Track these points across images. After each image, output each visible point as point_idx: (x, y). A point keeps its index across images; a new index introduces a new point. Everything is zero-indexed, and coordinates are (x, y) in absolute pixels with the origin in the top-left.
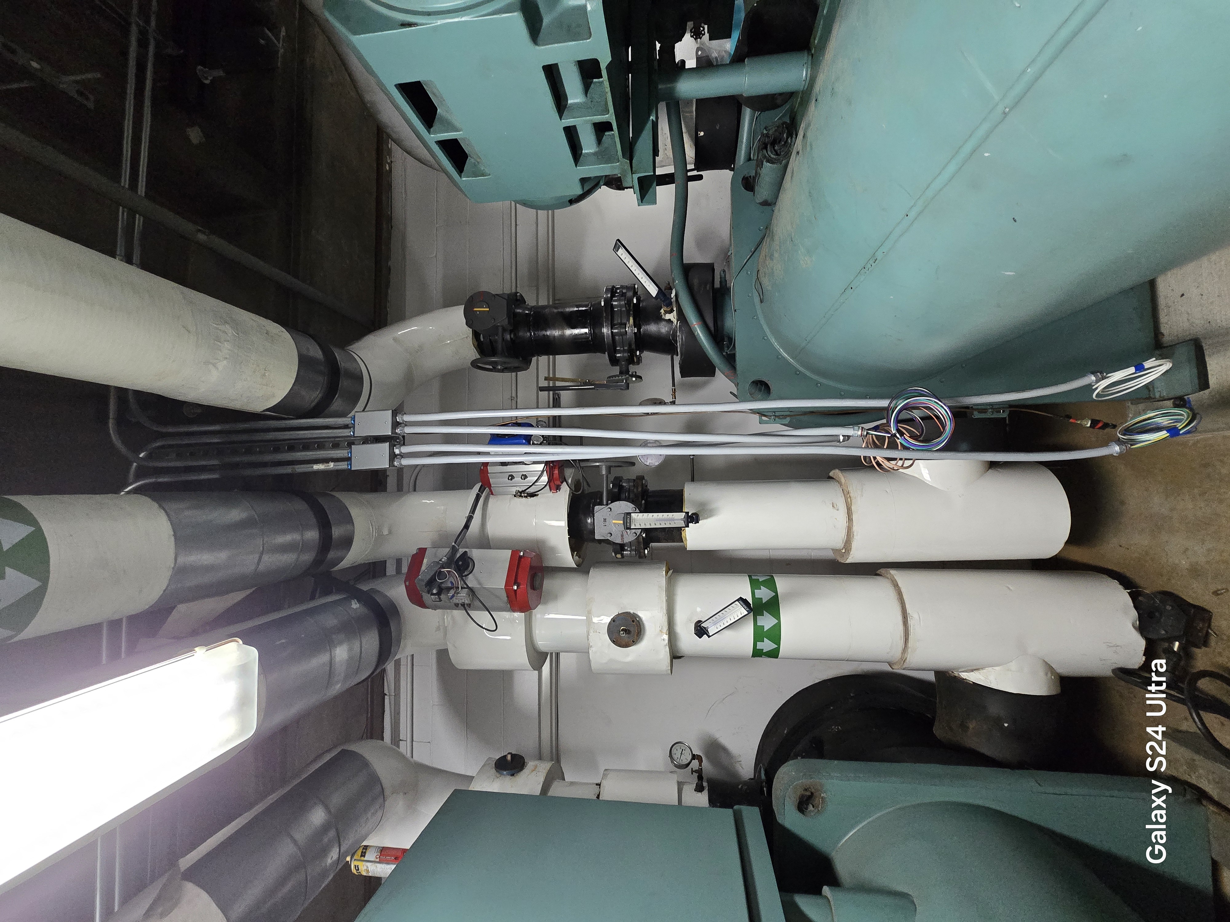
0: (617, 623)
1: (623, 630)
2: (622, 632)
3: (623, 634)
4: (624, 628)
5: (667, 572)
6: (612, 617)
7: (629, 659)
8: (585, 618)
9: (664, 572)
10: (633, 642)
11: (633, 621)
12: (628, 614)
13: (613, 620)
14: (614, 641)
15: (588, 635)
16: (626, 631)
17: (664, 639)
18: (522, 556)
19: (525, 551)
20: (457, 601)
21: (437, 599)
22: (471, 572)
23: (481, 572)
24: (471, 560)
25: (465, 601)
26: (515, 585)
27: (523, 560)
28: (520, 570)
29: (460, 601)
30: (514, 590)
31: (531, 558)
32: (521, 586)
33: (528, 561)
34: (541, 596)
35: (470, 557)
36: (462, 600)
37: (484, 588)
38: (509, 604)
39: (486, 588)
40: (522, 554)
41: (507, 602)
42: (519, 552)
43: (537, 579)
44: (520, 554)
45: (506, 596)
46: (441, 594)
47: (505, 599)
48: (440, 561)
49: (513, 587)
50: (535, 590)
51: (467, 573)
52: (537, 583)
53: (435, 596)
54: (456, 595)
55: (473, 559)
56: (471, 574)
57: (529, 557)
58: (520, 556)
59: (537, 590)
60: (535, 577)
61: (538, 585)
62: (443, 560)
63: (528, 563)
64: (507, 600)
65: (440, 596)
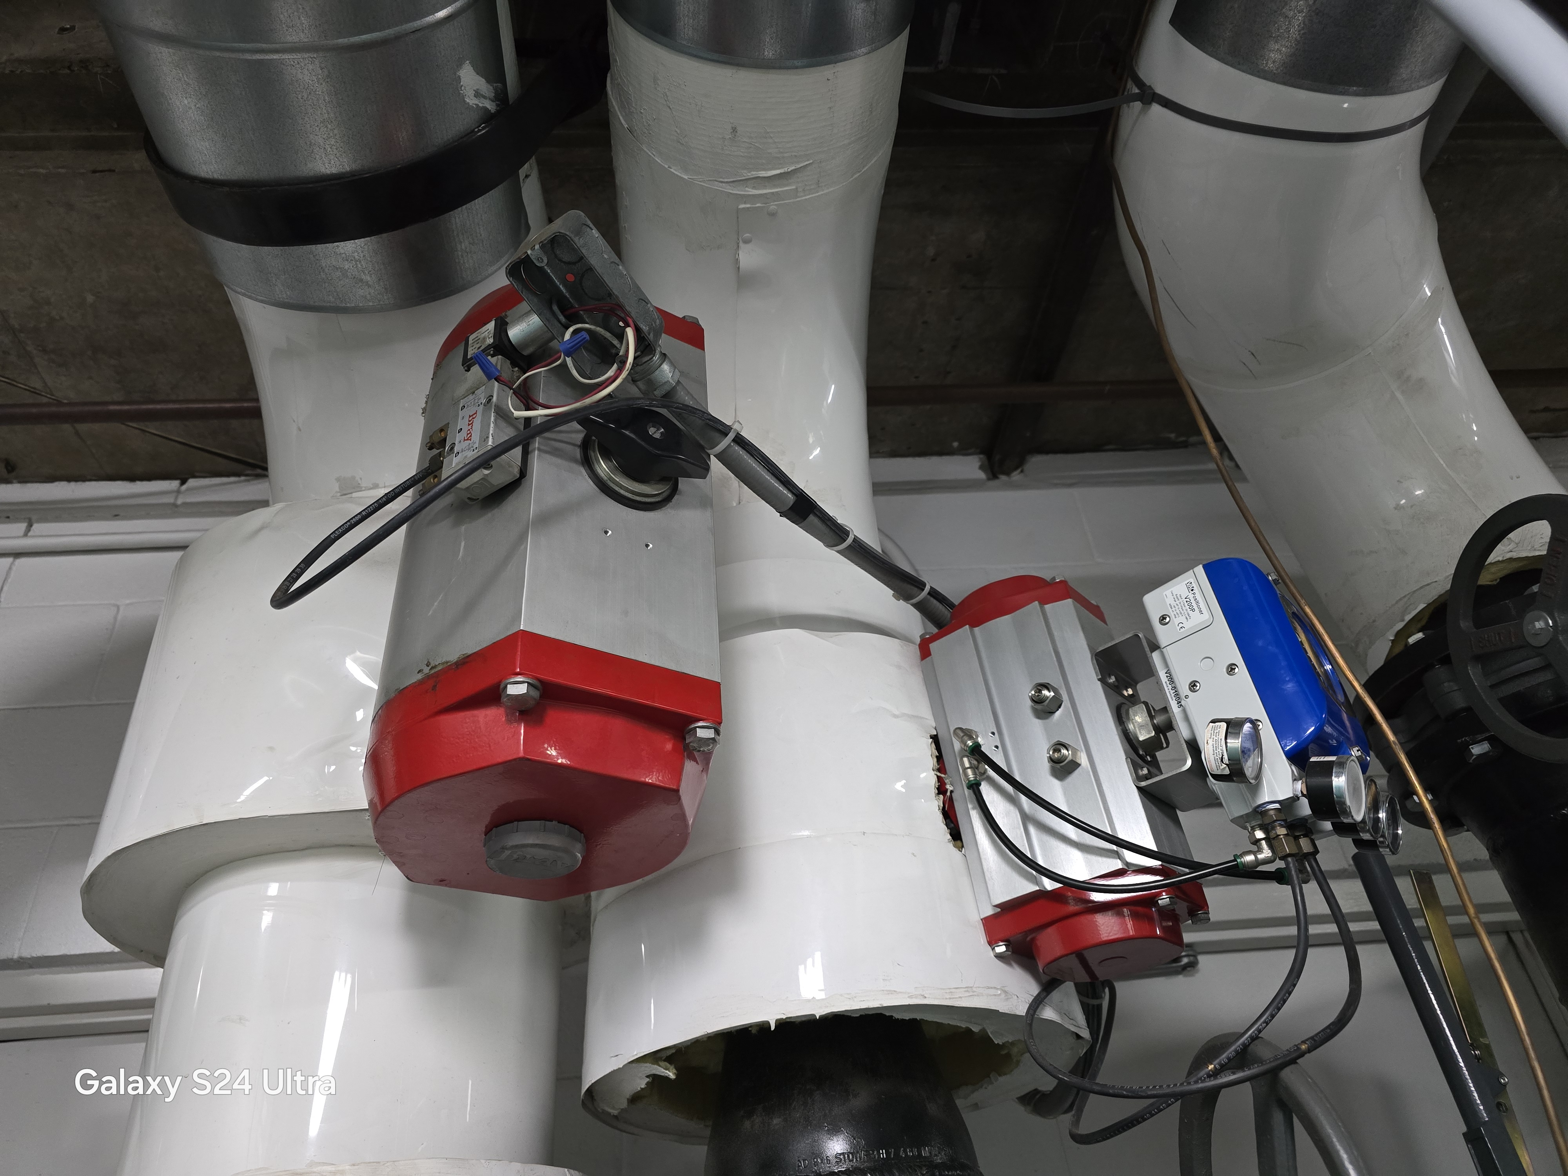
18: (687, 737)
19: (707, 757)
20: (462, 423)
21: (478, 346)
22: (604, 488)
23: (606, 532)
24: (665, 495)
25: (458, 453)
26: (531, 688)
27: (669, 746)
28: (618, 725)
29: (458, 434)
30: (502, 686)
31: (677, 791)
32: (522, 731)
33: (662, 771)
34: (446, 885)
35: (676, 497)
36: (465, 440)
37: (522, 538)
38: (420, 676)
39: (522, 547)
40: (701, 733)
41: (432, 664)
42: (714, 722)
43: (555, 841)
44: (700, 724)
45: (470, 652)
46: (500, 357)
47: (453, 652)
48: (664, 356)
49: (519, 678)
50: (485, 835)
51: (603, 467)
52: (530, 841)
53: (492, 335)
54: (493, 407)
55: (668, 506)
56: (595, 486)
57: (679, 780)
58: (693, 726)
59: (484, 846)
60: (565, 824)
61: (514, 844)
62: (666, 367)
63: (650, 772)
64: (447, 662)
65: (492, 352)
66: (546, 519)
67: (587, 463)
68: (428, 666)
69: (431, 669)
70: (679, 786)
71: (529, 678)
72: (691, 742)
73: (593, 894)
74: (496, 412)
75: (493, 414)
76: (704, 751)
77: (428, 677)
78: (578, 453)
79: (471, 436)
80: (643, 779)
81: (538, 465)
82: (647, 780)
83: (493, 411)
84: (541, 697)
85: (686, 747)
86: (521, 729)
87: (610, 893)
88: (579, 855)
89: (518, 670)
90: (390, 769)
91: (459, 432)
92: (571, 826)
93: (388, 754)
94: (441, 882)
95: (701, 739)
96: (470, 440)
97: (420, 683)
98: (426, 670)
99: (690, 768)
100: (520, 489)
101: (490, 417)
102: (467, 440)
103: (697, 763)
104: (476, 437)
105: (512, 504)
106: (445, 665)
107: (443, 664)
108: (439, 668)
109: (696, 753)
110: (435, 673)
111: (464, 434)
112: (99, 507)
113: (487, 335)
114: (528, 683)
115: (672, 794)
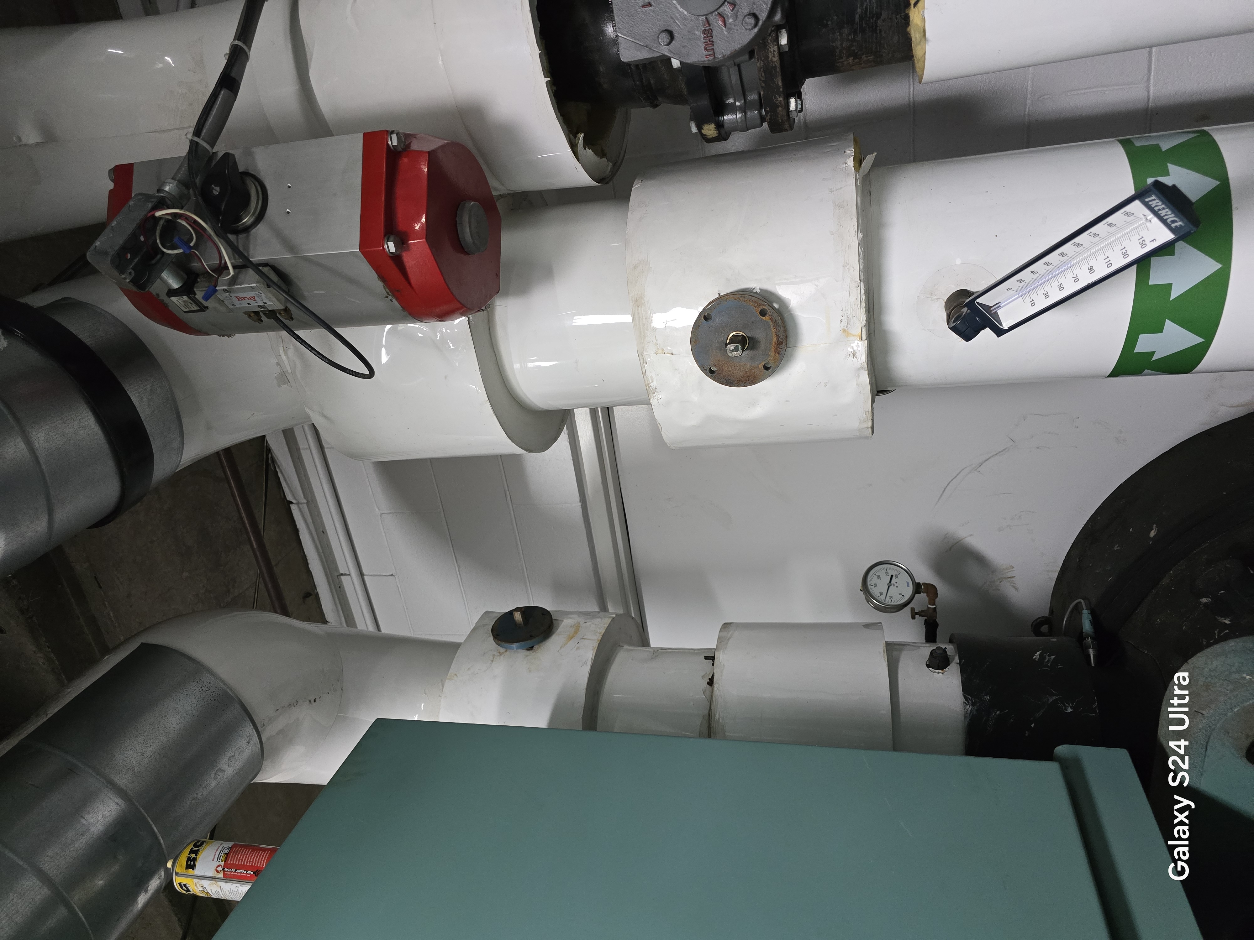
0: (717, 321)
1: (734, 340)
2: (731, 347)
3: (736, 350)
4: (739, 333)
5: (859, 162)
6: (701, 309)
7: (757, 412)
8: (628, 319)
9: (851, 162)
10: (767, 368)
11: (763, 313)
12: (745, 295)
13: (705, 317)
14: (712, 372)
15: (643, 362)
16: (741, 341)
17: (854, 354)
18: (398, 150)
19: (407, 136)
20: (244, 304)
21: (190, 305)
22: (260, 217)
23: (288, 212)
24: (252, 179)
25: (264, 302)
26: (390, 240)
27: (405, 160)
28: (400, 191)
29: (252, 305)
30: (391, 255)
31: (429, 152)
32: (413, 242)
33: (420, 163)
34: (499, 273)
35: (251, 172)
36: (255, 300)
37: (306, 259)
38: (394, 300)
39: (311, 258)
40: (395, 143)
41: (387, 295)
42: (387, 135)
43: (466, 218)
44: (390, 143)
45: (376, 276)
46: (195, 290)
47: (378, 285)
48: (159, 191)
49: (386, 247)
50: (469, 255)
51: (247, 220)
52: (468, 230)
53: (181, 298)
54: (230, 287)
55: (259, 177)
56: (261, 223)
57: (423, 152)
58: (392, 147)
59: (474, 254)
60: (457, 213)
61: (470, 238)
62: (167, 188)
63: (421, 170)
64: (384, 287)
65: (193, 295)
66: (291, 248)
67: (247, 229)
68: (388, 297)
69: (389, 295)
70: (426, 152)
71: (384, 242)
72: (401, 148)
73: (494, 193)
74: (234, 285)
75: (236, 287)
76: (405, 139)
77: (394, 296)
78: (242, 236)
79: (252, 297)
80: (426, 173)
81: (257, 257)
82: (426, 171)
83: (233, 287)
84: (392, 235)
85: (404, 150)
86: (411, 243)
87: (493, 182)
88: (472, 203)
89: (382, 248)
90: (444, 308)
91: (251, 305)
92: (457, 210)
93: (438, 310)
94: (498, 275)
95: (398, 142)
96: (254, 297)
97: (397, 299)
98: (390, 297)
99: (415, 146)
100: (276, 265)
101: (237, 288)
102: (255, 299)
103: (411, 142)
104: (252, 294)
105: (286, 268)
106: (386, 287)
107: (385, 289)
108: (388, 291)
109: (407, 143)
110: (390, 292)
111: (250, 301)
112: (320, 543)
113: (181, 300)
114: (387, 242)
115: (432, 156)
